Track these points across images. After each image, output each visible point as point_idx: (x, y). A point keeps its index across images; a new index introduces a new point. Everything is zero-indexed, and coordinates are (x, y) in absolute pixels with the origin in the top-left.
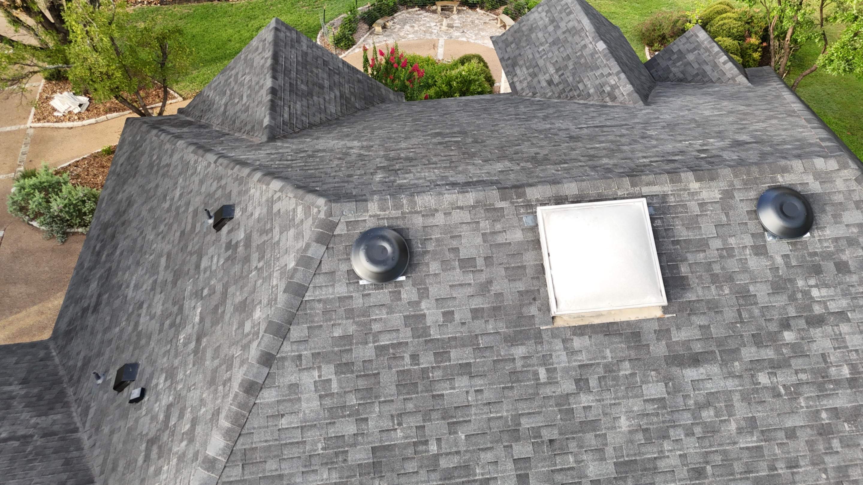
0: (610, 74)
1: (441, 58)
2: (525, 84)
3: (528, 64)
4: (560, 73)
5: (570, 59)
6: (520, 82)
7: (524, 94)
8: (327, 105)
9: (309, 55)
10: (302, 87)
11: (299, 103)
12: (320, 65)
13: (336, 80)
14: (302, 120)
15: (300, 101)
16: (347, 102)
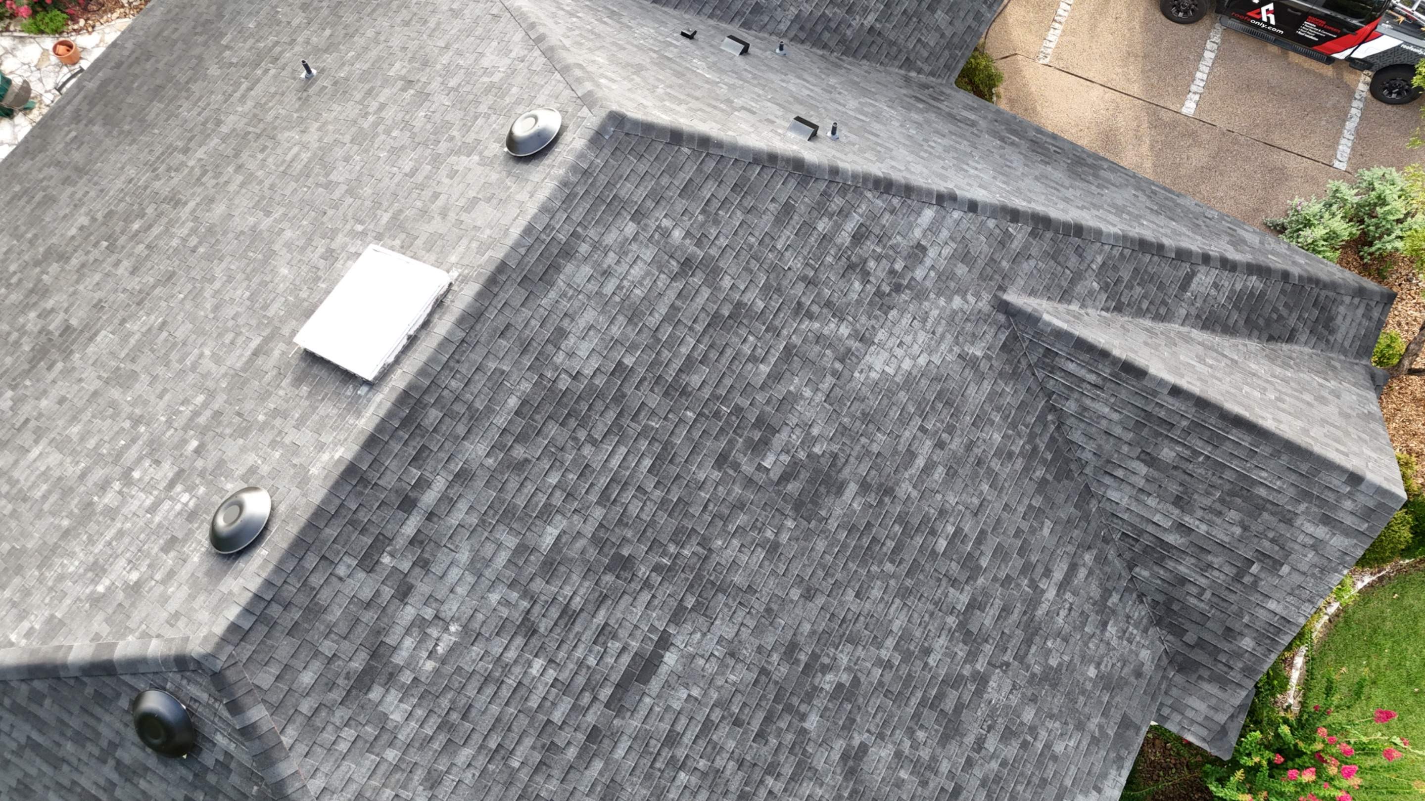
9: (1282, 525)
10: (1166, 450)
11: (1115, 416)
12: (1256, 540)
13: (1217, 561)
14: (1067, 399)
15: (1121, 422)
16: (1147, 550)
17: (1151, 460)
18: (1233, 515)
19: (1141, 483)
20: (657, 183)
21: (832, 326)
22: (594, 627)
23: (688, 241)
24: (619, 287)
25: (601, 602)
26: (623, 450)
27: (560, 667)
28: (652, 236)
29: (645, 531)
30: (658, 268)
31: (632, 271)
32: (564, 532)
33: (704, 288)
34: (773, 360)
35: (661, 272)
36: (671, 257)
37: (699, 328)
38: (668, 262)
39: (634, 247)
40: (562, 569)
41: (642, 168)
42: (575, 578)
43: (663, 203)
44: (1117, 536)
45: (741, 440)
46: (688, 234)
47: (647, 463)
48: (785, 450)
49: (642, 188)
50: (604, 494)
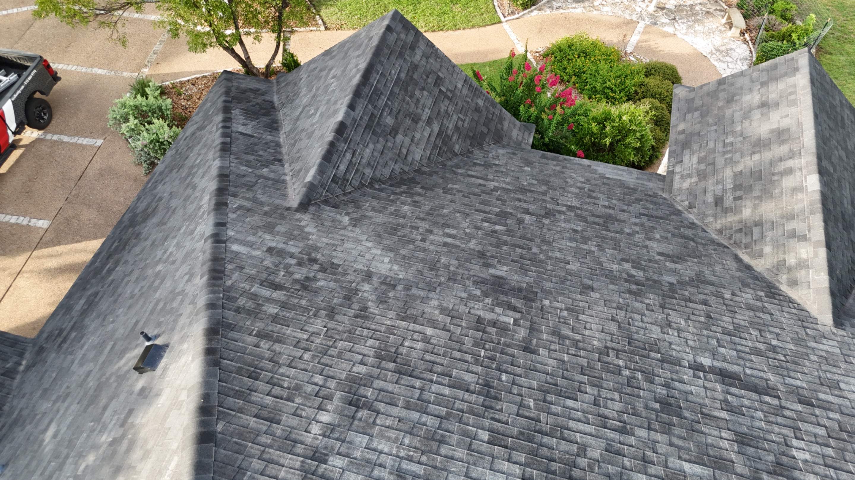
0: (803, 238)
1: (629, 49)
2: (686, 185)
3: (703, 154)
4: (738, 193)
5: (761, 179)
6: (682, 177)
7: (678, 198)
8: (413, 148)
9: (419, 70)
10: (387, 121)
11: (371, 146)
12: (429, 85)
13: (443, 108)
14: (364, 174)
15: (374, 143)
16: (444, 143)
17: (394, 131)
18: (417, 93)
19: (407, 140)
20: (270, 446)
21: (365, 295)
22: (733, 418)
23: (330, 407)
24: (410, 459)
25: (709, 415)
26: (572, 424)
27: (785, 437)
28: (337, 439)
29: (628, 394)
30: (371, 428)
31: (386, 450)
32: (680, 458)
33: (375, 386)
34: (418, 328)
35: (374, 423)
36: (353, 418)
37: (418, 383)
38: (360, 420)
39: (358, 454)
40: (711, 453)
41: (257, 464)
42: (710, 440)
43: (293, 436)
44: (440, 159)
45: (502, 339)
46: (320, 408)
47: (570, 403)
48: (492, 311)
49: (282, 461)
50: (623, 431)
